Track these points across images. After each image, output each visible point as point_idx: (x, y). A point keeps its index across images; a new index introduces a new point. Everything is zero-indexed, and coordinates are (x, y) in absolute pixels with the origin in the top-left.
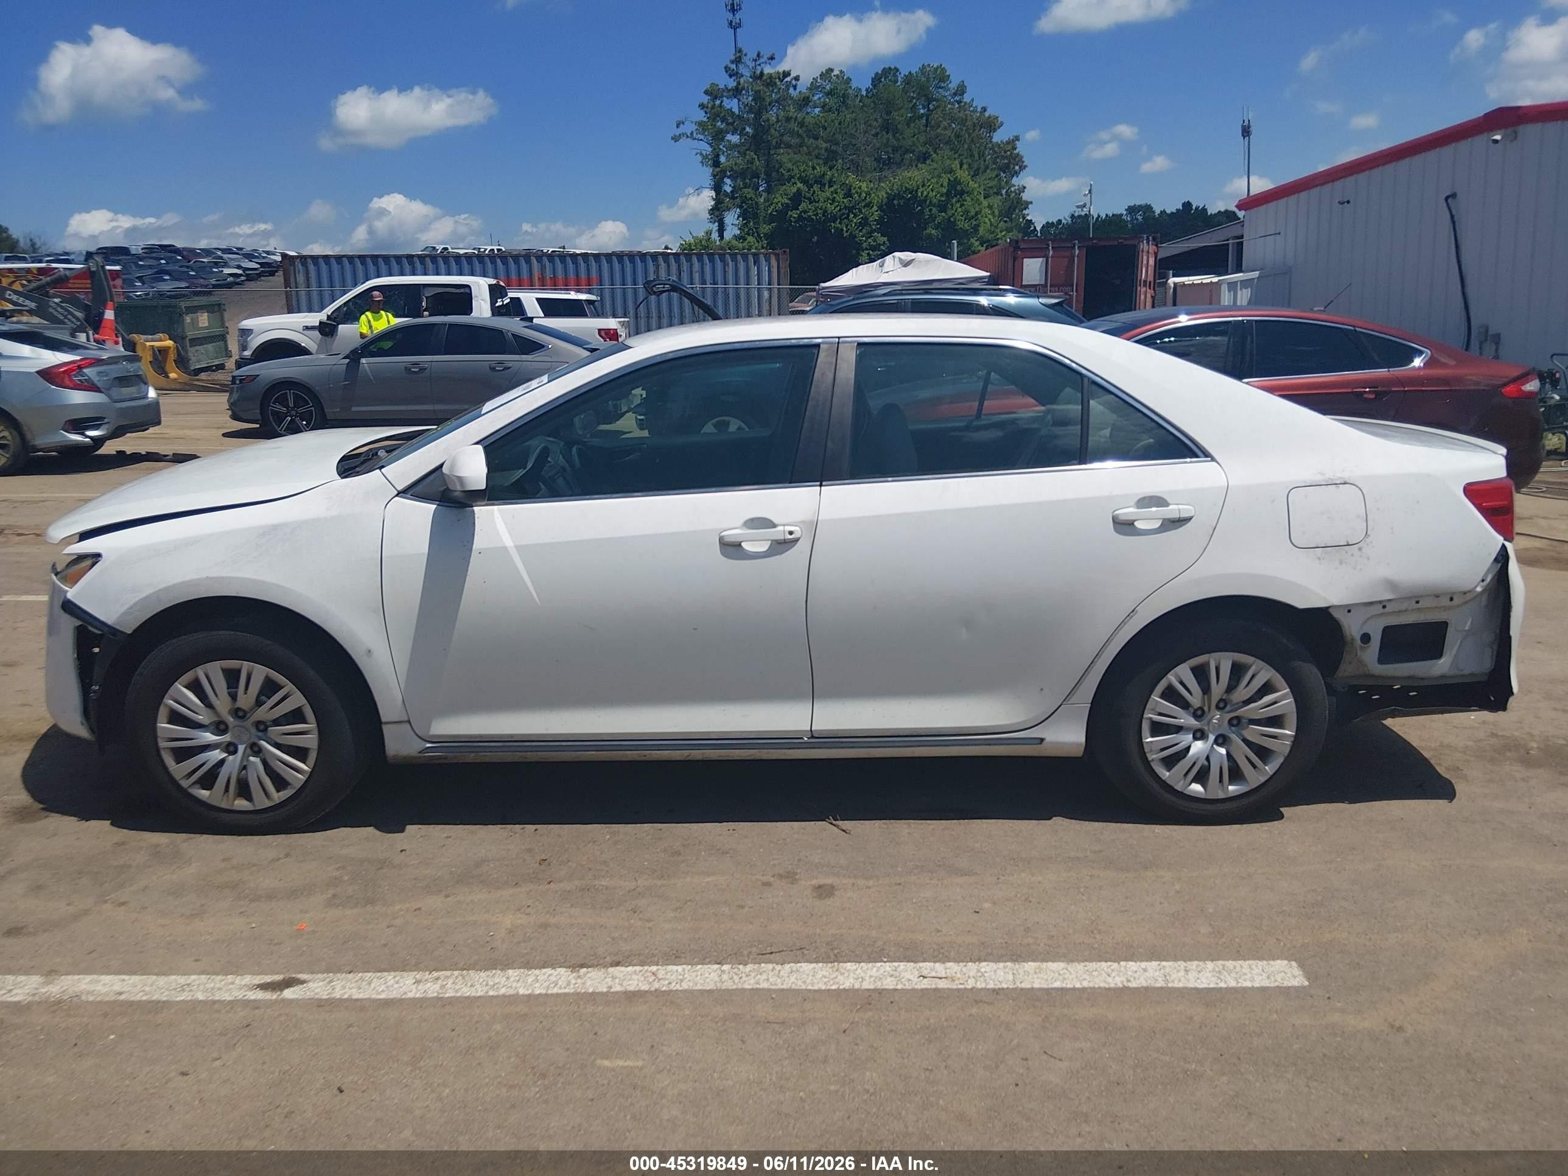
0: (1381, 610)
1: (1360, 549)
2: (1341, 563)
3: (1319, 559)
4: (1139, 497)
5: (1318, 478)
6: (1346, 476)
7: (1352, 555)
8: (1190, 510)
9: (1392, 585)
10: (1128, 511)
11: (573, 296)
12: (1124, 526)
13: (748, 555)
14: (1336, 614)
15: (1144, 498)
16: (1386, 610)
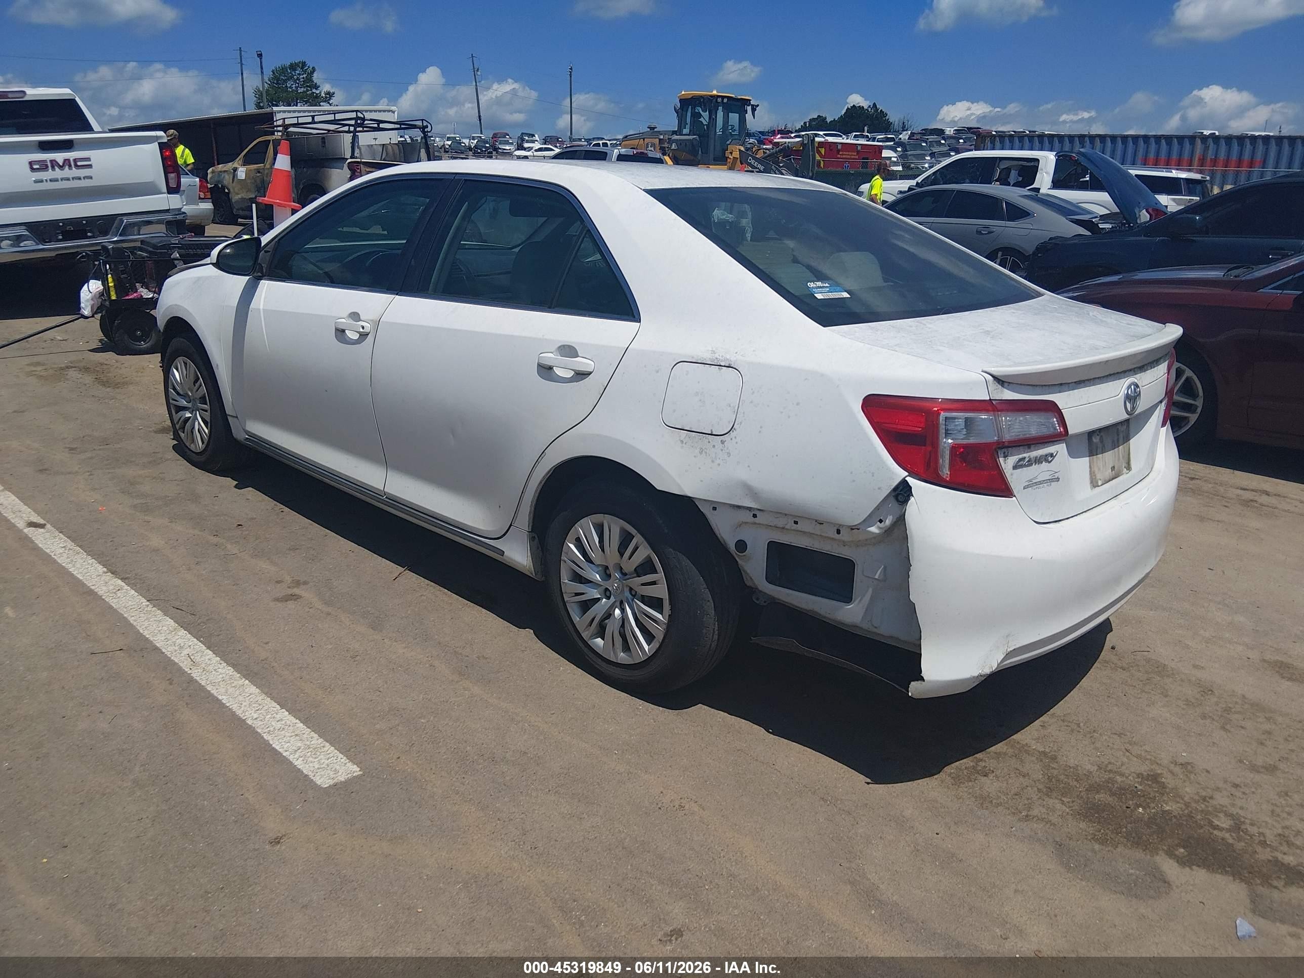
0: (751, 519)
1: (723, 442)
2: (701, 453)
3: (682, 442)
4: (560, 344)
5: (707, 356)
6: (732, 358)
7: (714, 446)
8: (591, 364)
9: (750, 491)
10: (550, 357)
11: (1174, 174)
12: (546, 370)
13: (346, 341)
14: (706, 510)
15: (564, 346)
16: (756, 520)
